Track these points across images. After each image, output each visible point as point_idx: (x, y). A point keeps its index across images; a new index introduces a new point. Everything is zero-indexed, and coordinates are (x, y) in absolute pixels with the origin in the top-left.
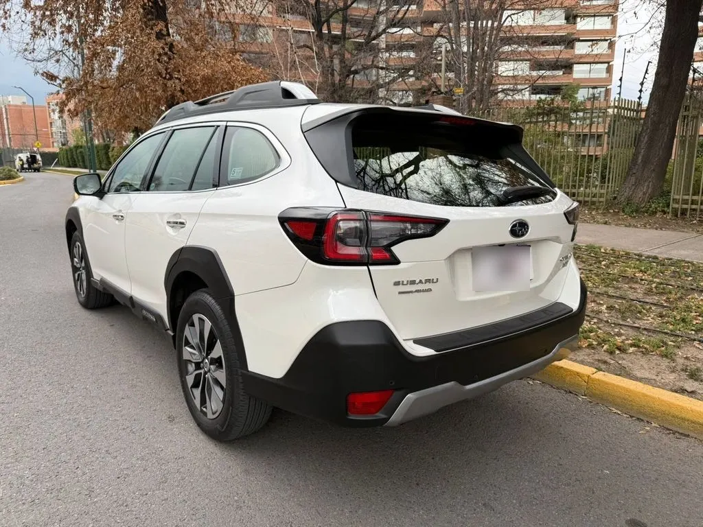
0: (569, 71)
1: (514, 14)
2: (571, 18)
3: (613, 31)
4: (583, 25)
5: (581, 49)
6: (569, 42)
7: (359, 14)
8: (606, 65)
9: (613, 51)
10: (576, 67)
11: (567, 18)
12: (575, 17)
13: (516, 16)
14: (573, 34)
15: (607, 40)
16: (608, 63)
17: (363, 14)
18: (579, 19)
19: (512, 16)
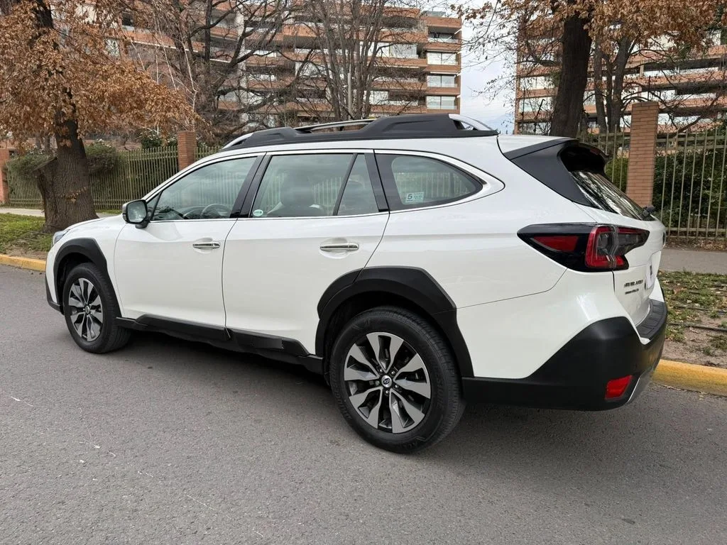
0: (422, 102)
1: (385, 47)
2: (422, 53)
3: (458, 68)
4: (433, 59)
5: (432, 82)
6: (422, 74)
7: (220, 34)
8: (454, 98)
9: (459, 85)
10: (429, 99)
11: (419, 53)
12: (426, 52)
13: (388, 48)
14: (425, 68)
15: (453, 75)
16: (456, 96)
17: (224, 34)
18: (428, 54)
19: (383, 49)
